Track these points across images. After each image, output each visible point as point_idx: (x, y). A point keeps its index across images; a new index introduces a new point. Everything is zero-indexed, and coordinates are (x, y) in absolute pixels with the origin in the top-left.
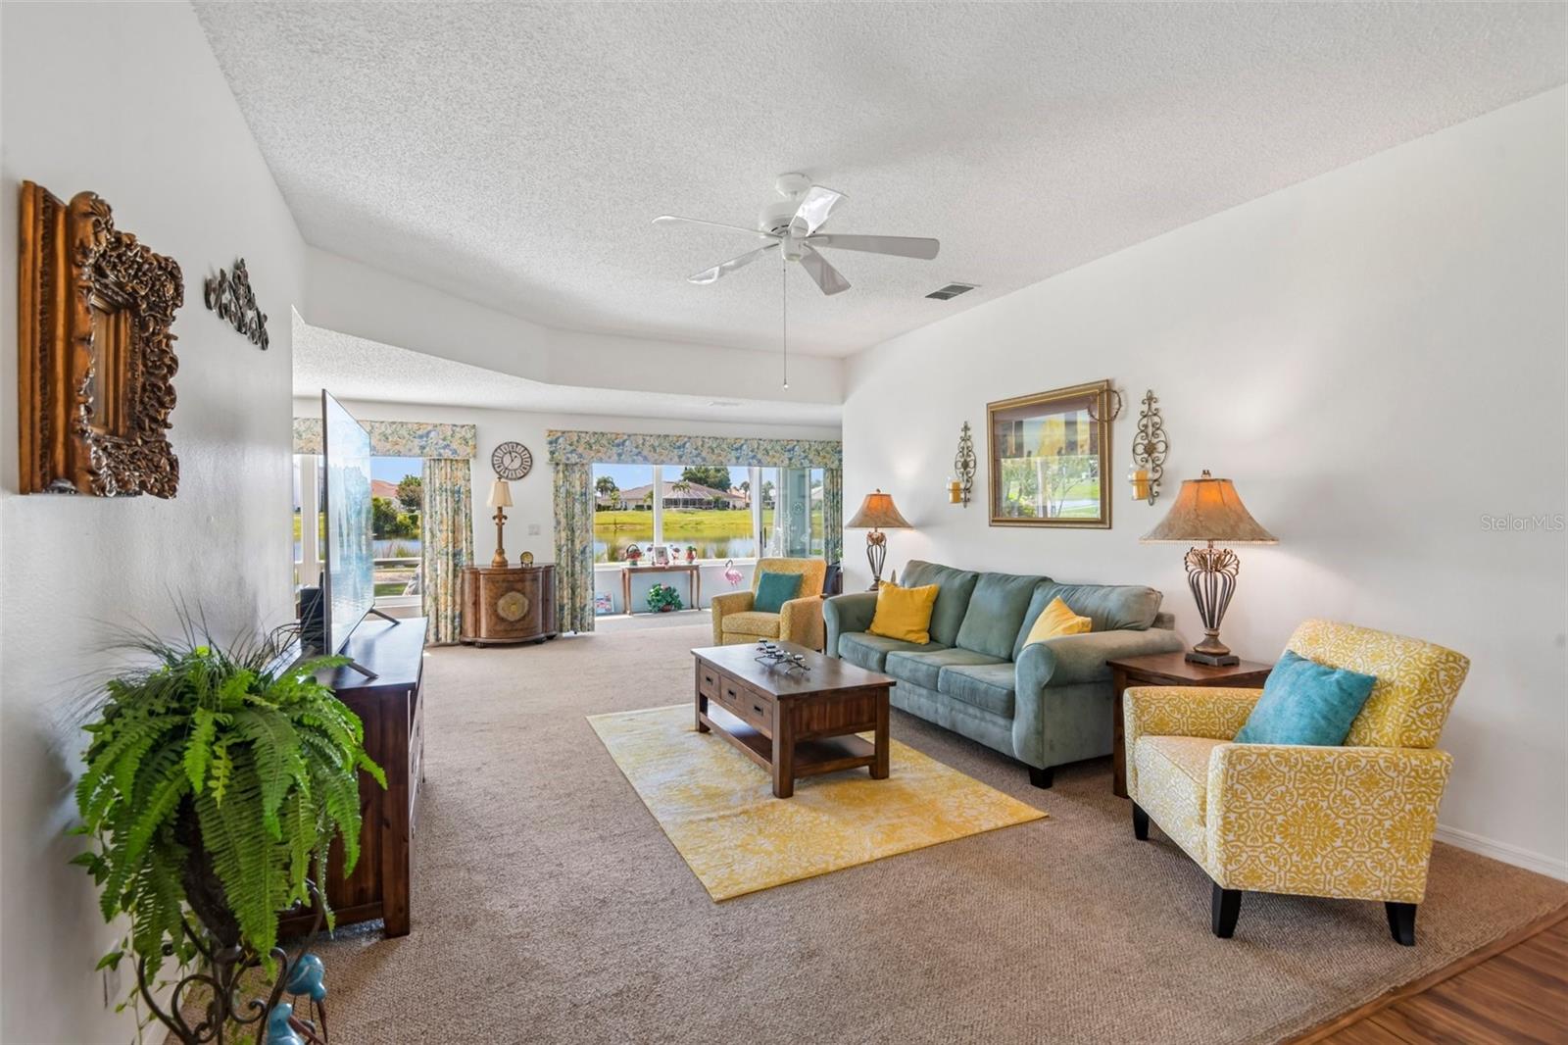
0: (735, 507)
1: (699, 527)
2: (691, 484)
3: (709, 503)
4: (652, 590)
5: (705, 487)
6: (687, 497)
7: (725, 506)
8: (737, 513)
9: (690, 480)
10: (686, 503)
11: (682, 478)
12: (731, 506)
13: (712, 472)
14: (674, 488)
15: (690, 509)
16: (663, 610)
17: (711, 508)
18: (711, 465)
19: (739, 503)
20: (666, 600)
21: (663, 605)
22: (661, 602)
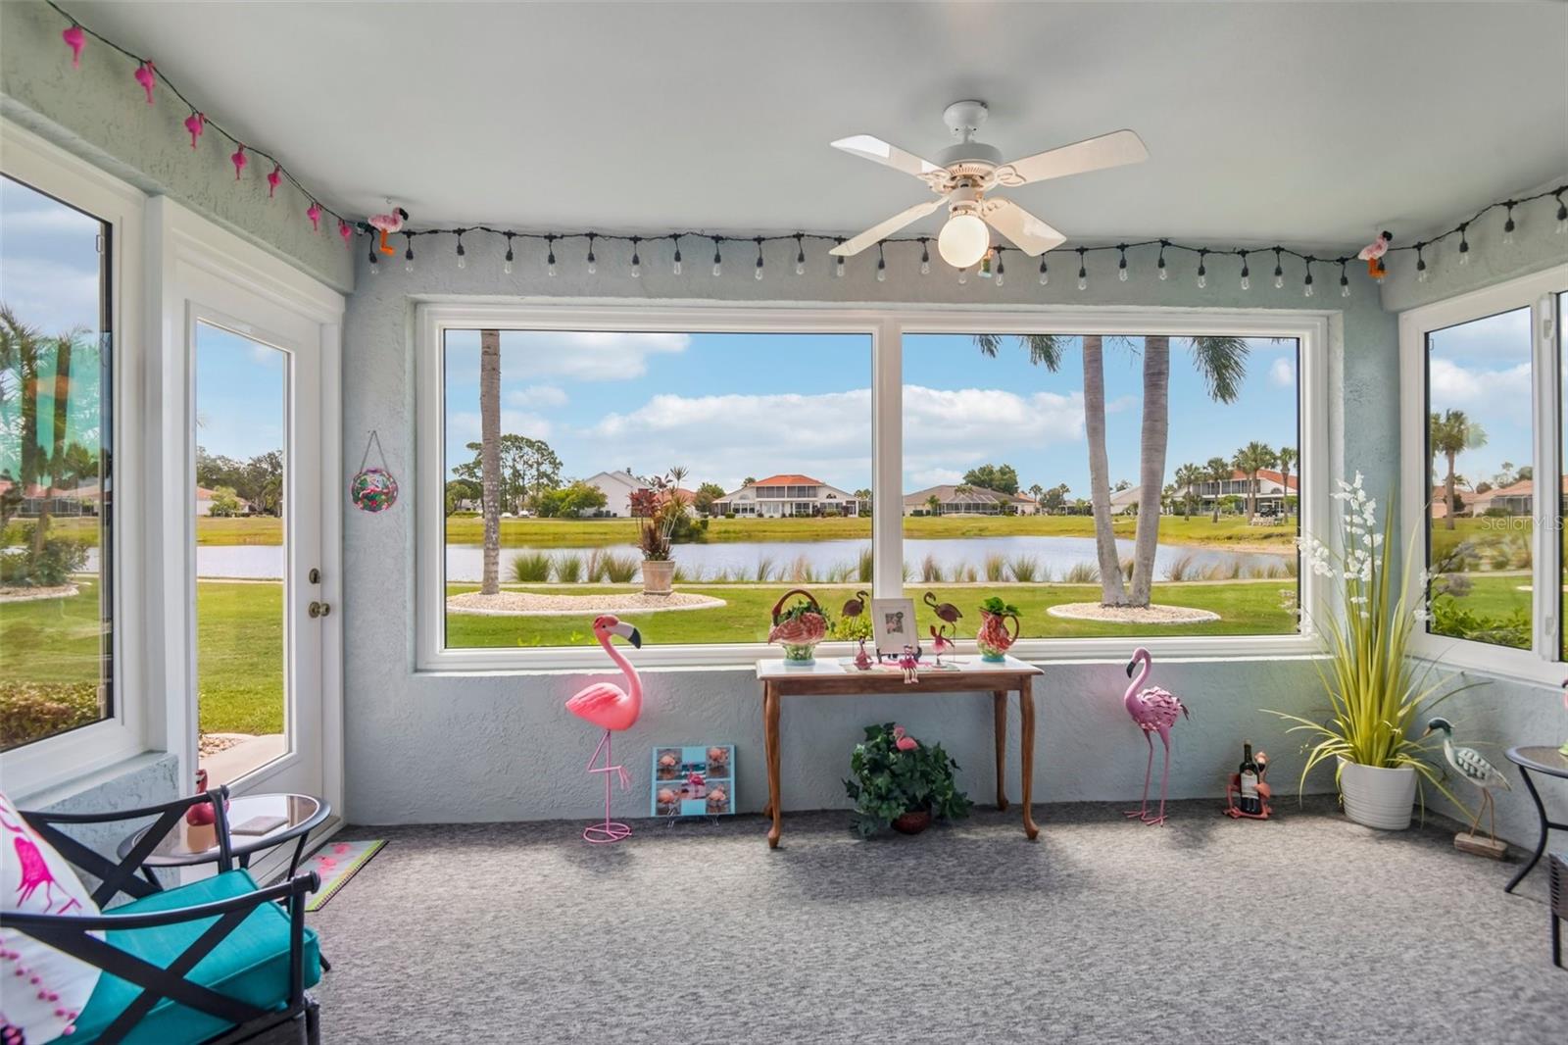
0: (1023, 512)
1: (983, 534)
2: (975, 488)
3: (994, 507)
4: (860, 748)
5: (989, 491)
6: (969, 501)
7: (1013, 511)
8: (1027, 520)
9: (974, 483)
10: (968, 508)
11: (964, 482)
12: (1019, 511)
13: (998, 475)
14: (956, 492)
15: (973, 514)
16: (902, 830)
17: (996, 514)
18: (996, 468)
19: (1029, 509)
20: (910, 792)
21: (902, 810)
22: (896, 798)
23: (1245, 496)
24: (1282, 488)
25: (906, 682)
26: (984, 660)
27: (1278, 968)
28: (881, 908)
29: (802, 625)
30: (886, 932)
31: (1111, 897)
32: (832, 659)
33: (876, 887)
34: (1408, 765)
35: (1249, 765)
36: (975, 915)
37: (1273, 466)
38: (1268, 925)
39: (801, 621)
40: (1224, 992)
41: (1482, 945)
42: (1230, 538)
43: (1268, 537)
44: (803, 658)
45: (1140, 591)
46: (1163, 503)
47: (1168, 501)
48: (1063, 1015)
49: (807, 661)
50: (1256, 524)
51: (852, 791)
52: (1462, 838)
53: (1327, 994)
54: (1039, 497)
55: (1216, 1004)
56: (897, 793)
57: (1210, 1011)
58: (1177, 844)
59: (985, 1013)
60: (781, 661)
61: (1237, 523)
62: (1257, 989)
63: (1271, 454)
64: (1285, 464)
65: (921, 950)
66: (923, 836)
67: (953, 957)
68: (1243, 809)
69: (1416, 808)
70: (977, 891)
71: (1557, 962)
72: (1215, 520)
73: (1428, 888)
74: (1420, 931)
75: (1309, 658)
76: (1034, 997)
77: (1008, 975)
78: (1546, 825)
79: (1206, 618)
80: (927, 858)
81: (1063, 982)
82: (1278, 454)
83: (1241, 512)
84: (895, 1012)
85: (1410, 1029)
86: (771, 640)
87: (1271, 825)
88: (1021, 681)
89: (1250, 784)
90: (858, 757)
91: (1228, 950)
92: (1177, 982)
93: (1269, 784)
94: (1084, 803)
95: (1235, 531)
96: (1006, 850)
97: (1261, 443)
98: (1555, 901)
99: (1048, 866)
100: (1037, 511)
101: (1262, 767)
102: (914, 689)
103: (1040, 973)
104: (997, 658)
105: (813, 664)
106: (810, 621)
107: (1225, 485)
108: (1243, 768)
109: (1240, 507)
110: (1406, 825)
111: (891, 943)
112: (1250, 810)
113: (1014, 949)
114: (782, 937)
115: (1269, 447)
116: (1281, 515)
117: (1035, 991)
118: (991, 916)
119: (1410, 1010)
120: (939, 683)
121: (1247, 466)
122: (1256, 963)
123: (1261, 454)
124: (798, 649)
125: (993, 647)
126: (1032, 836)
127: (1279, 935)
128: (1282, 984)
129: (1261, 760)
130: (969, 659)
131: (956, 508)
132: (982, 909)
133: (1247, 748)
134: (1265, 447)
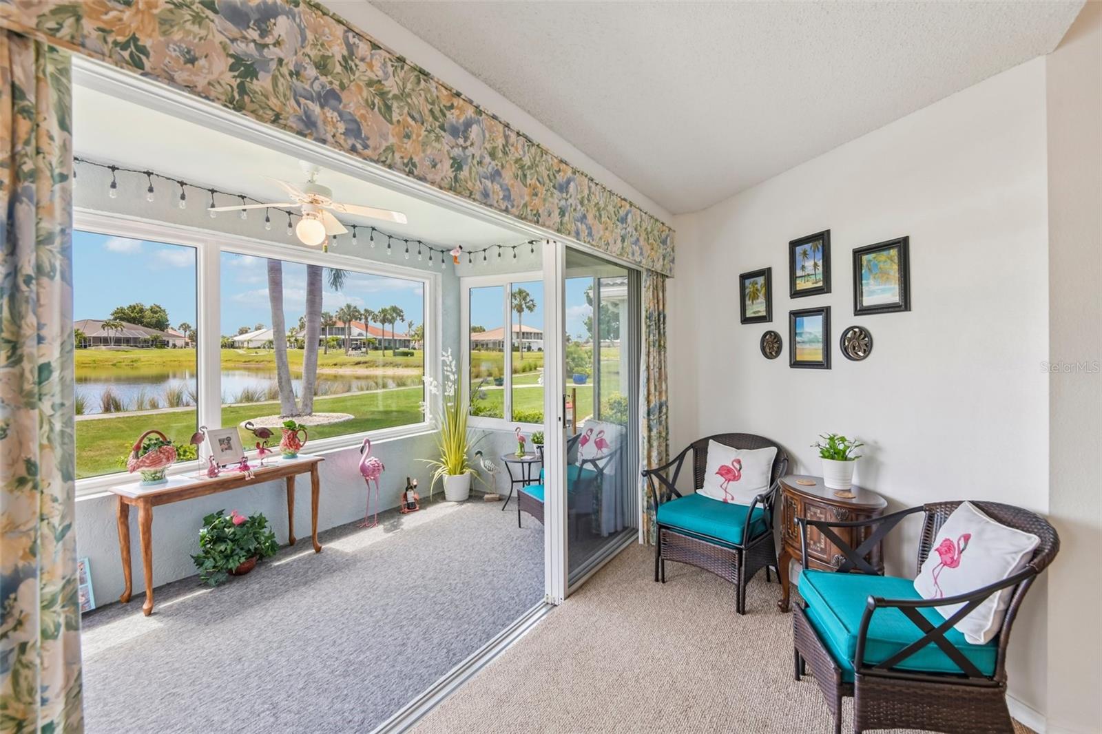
0: (174, 346)
1: (135, 365)
2: (124, 323)
3: (146, 341)
4: (203, 531)
5: (139, 326)
6: (118, 335)
7: (164, 344)
8: (177, 351)
9: (122, 319)
10: (118, 341)
11: (112, 317)
12: (171, 345)
13: (148, 313)
14: (103, 327)
15: (123, 347)
16: (240, 574)
17: (148, 347)
18: (147, 307)
19: (179, 343)
20: (246, 548)
21: (243, 560)
22: (237, 554)
23: (343, 337)
24: (364, 333)
25: (247, 479)
26: (284, 458)
27: (445, 560)
28: (256, 612)
29: (162, 455)
30: (268, 618)
31: (371, 561)
32: (179, 476)
33: (243, 604)
34: (468, 471)
35: (410, 487)
36: (312, 593)
37: (360, 320)
38: (436, 548)
39: (161, 452)
40: (431, 575)
41: (501, 529)
42: (335, 365)
43: (358, 363)
44: (159, 478)
45: (306, 405)
46: (289, 341)
47: (293, 339)
48: (376, 609)
49: (164, 480)
50: (350, 355)
51: (199, 562)
52: (486, 496)
53: (463, 561)
54: (188, 333)
55: (430, 579)
56: (238, 550)
57: (428, 582)
58: (387, 530)
59: (343, 623)
60: (137, 484)
61: (339, 355)
62: (441, 569)
63: (359, 312)
64: (366, 318)
65: (294, 617)
66: (253, 573)
67: (313, 612)
68: (408, 508)
69: (471, 490)
70: (306, 583)
71: (520, 527)
72: (325, 353)
73: (480, 517)
74: (482, 531)
75: (430, 432)
76: (361, 608)
77: (345, 607)
78: (513, 482)
79: (347, 418)
80: (264, 581)
81: (370, 598)
82: (362, 312)
83: (340, 348)
84: (300, 643)
85: (489, 561)
86: (133, 470)
87: (422, 512)
88: (312, 467)
89: (411, 496)
90: (203, 538)
91: (425, 561)
92: (413, 579)
93: (419, 494)
94: (334, 528)
95: (338, 360)
96: (309, 560)
97: (353, 304)
98: (519, 506)
99: (334, 560)
100: (187, 344)
101: (415, 486)
102: (252, 482)
103: (358, 600)
104: (294, 456)
105: (167, 482)
106: (167, 451)
107: (331, 329)
108: (407, 490)
109: (341, 344)
110: (467, 497)
111: (275, 621)
112: (411, 507)
113: (340, 597)
114: (203, 648)
115: (358, 308)
116: (364, 350)
117: (359, 607)
118: (320, 590)
119: (487, 556)
120: (265, 476)
121: (345, 319)
122: (437, 561)
123: (353, 311)
124: (156, 473)
125: (292, 450)
126: (318, 550)
127: (441, 549)
128: (448, 564)
129: (415, 483)
130: (277, 458)
131: (105, 341)
132: (314, 589)
133: (408, 479)
134: (355, 307)
